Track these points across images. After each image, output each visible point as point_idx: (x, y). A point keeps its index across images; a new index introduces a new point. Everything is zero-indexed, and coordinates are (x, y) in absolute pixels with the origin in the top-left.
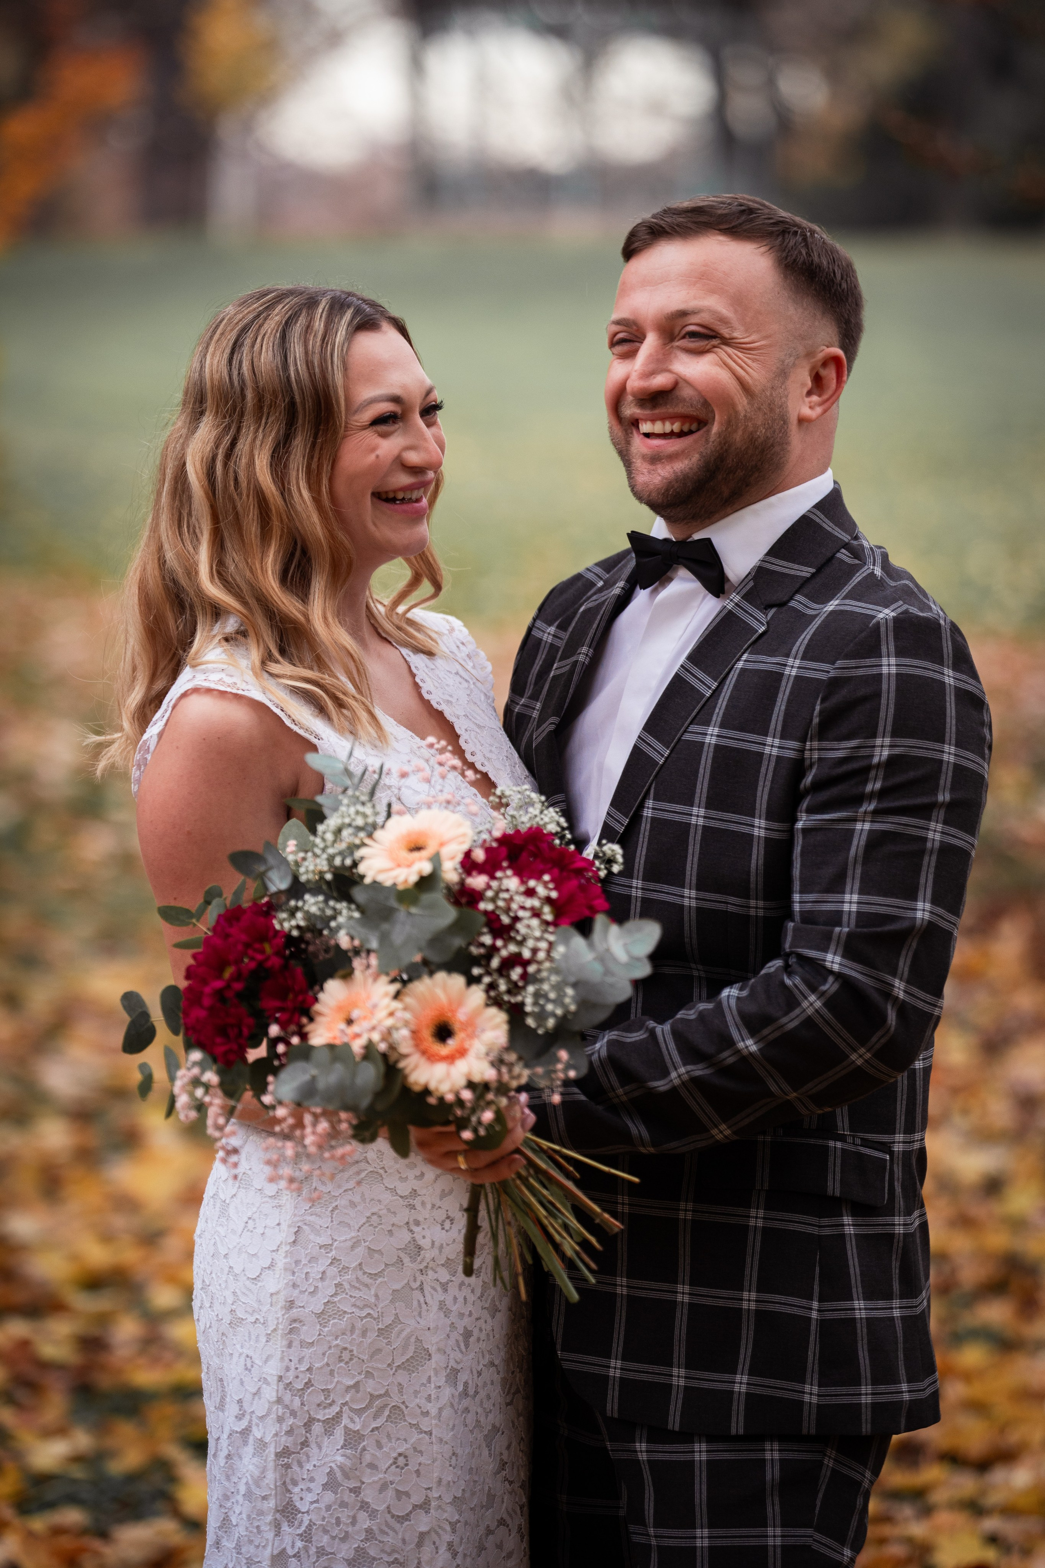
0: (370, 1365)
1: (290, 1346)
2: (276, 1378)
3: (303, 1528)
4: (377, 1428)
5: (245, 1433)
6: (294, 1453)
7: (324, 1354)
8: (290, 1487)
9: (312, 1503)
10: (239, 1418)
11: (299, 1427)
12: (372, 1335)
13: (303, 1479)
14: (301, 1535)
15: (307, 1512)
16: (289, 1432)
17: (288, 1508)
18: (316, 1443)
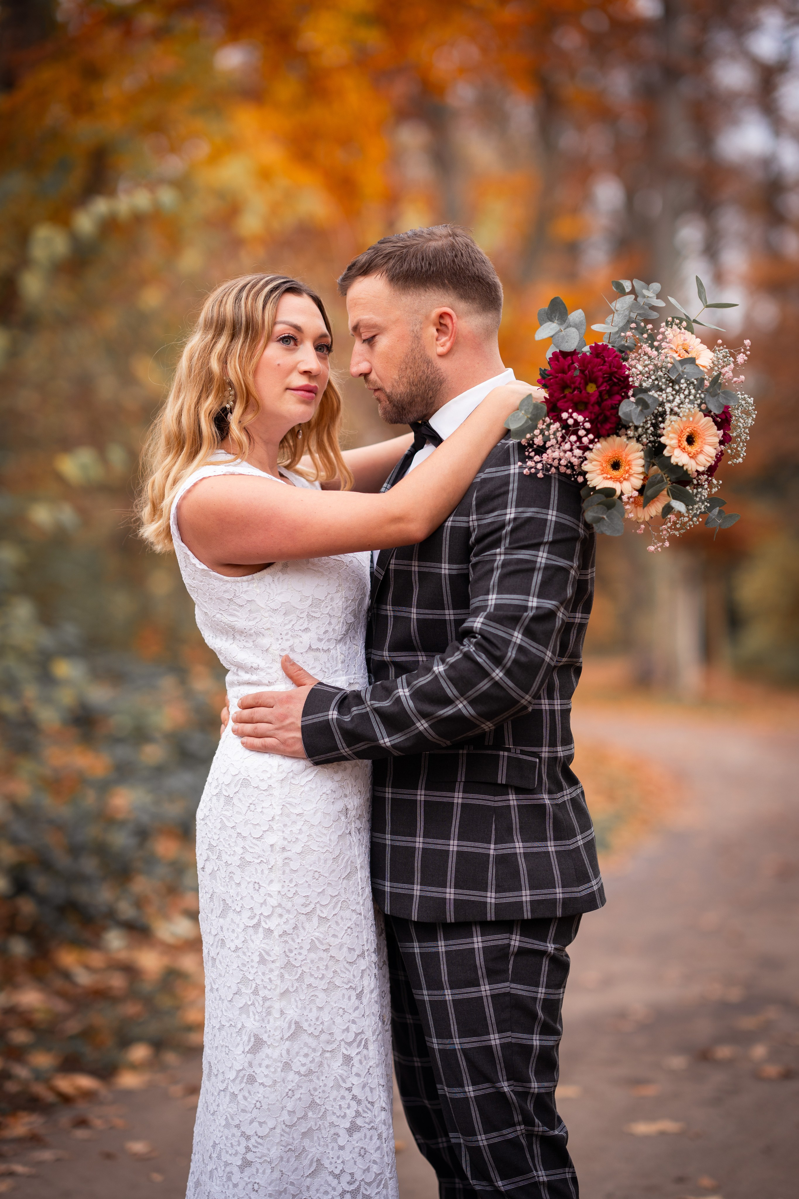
1: (284, 873)
2: (277, 892)
3: (298, 975)
5: (257, 926)
7: (304, 876)
8: (288, 954)
9: (302, 961)
10: (251, 918)
11: (291, 919)
12: (330, 862)
13: (296, 948)
14: (297, 979)
15: (300, 966)
16: (286, 922)
17: (288, 965)
18: (302, 927)
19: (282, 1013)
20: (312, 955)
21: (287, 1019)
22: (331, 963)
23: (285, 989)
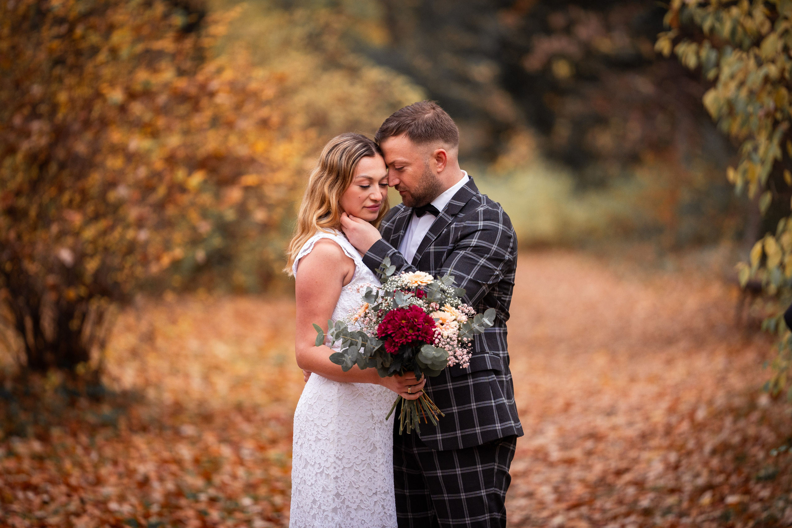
0: (361, 451)
1: (338, 446)
2: (334, 455)
4: (364, 470)
5: (321, 473)
6: (339, 478)
7: (348, 448)
8: (338, 488)
10: (319, 469)
12: (362, 442)
13: (342, 486)
14: (341, 502)
16: (338, 472)
17: (338, 495)
18: (346, 474)
19: (333, 519)
20: (350, 490)
21: (335, 522)
22: (359, 496)
23: (335, 506)
